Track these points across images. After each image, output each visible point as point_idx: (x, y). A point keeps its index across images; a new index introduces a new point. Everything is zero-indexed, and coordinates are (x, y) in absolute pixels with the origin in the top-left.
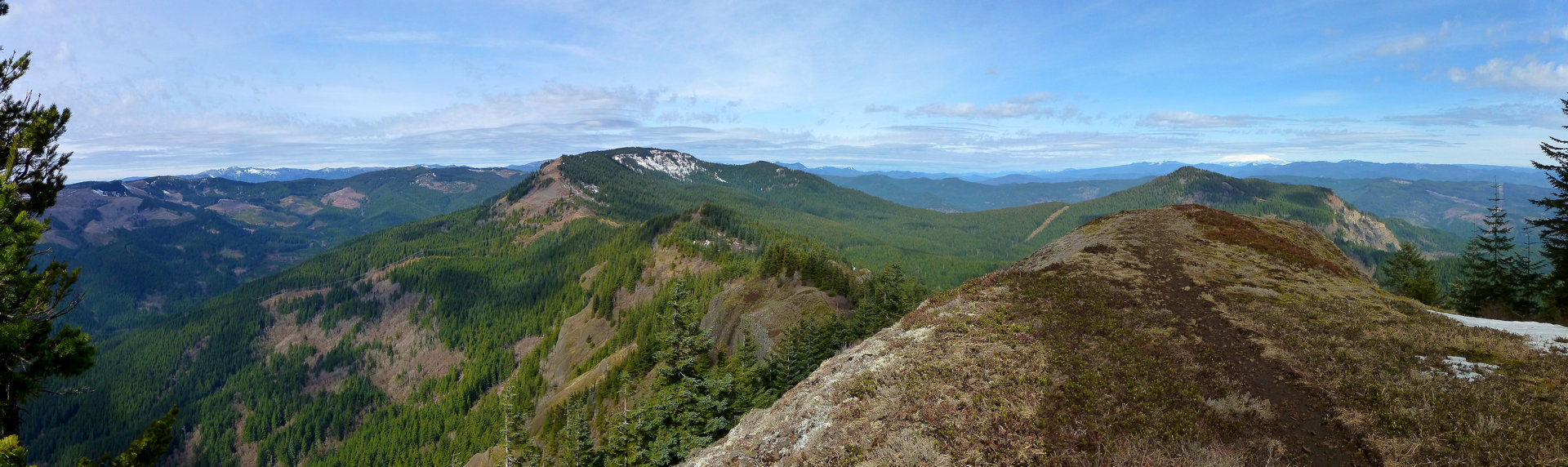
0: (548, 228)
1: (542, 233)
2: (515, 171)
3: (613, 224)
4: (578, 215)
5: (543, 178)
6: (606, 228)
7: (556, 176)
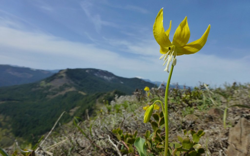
0: (60, 93)
1: (57, 95)
2: (49, 72)
3: (83, 94)
4: (71, 90)
5: (59, 75)
6: (81, 95)
7: (64, 75)
